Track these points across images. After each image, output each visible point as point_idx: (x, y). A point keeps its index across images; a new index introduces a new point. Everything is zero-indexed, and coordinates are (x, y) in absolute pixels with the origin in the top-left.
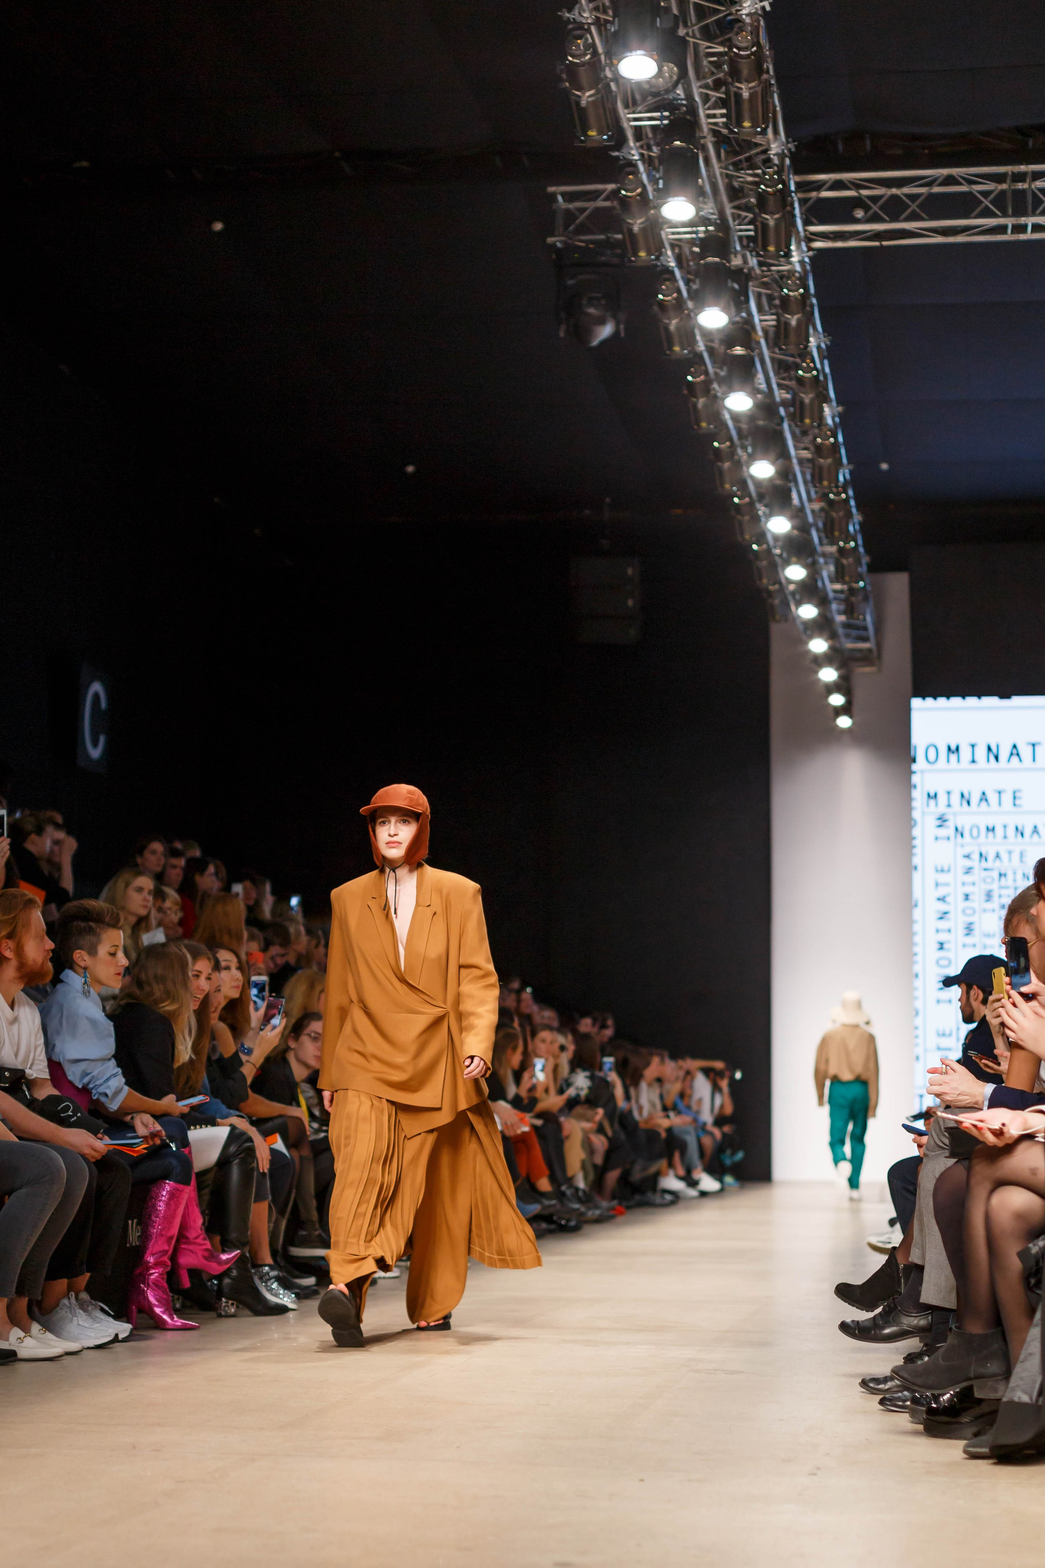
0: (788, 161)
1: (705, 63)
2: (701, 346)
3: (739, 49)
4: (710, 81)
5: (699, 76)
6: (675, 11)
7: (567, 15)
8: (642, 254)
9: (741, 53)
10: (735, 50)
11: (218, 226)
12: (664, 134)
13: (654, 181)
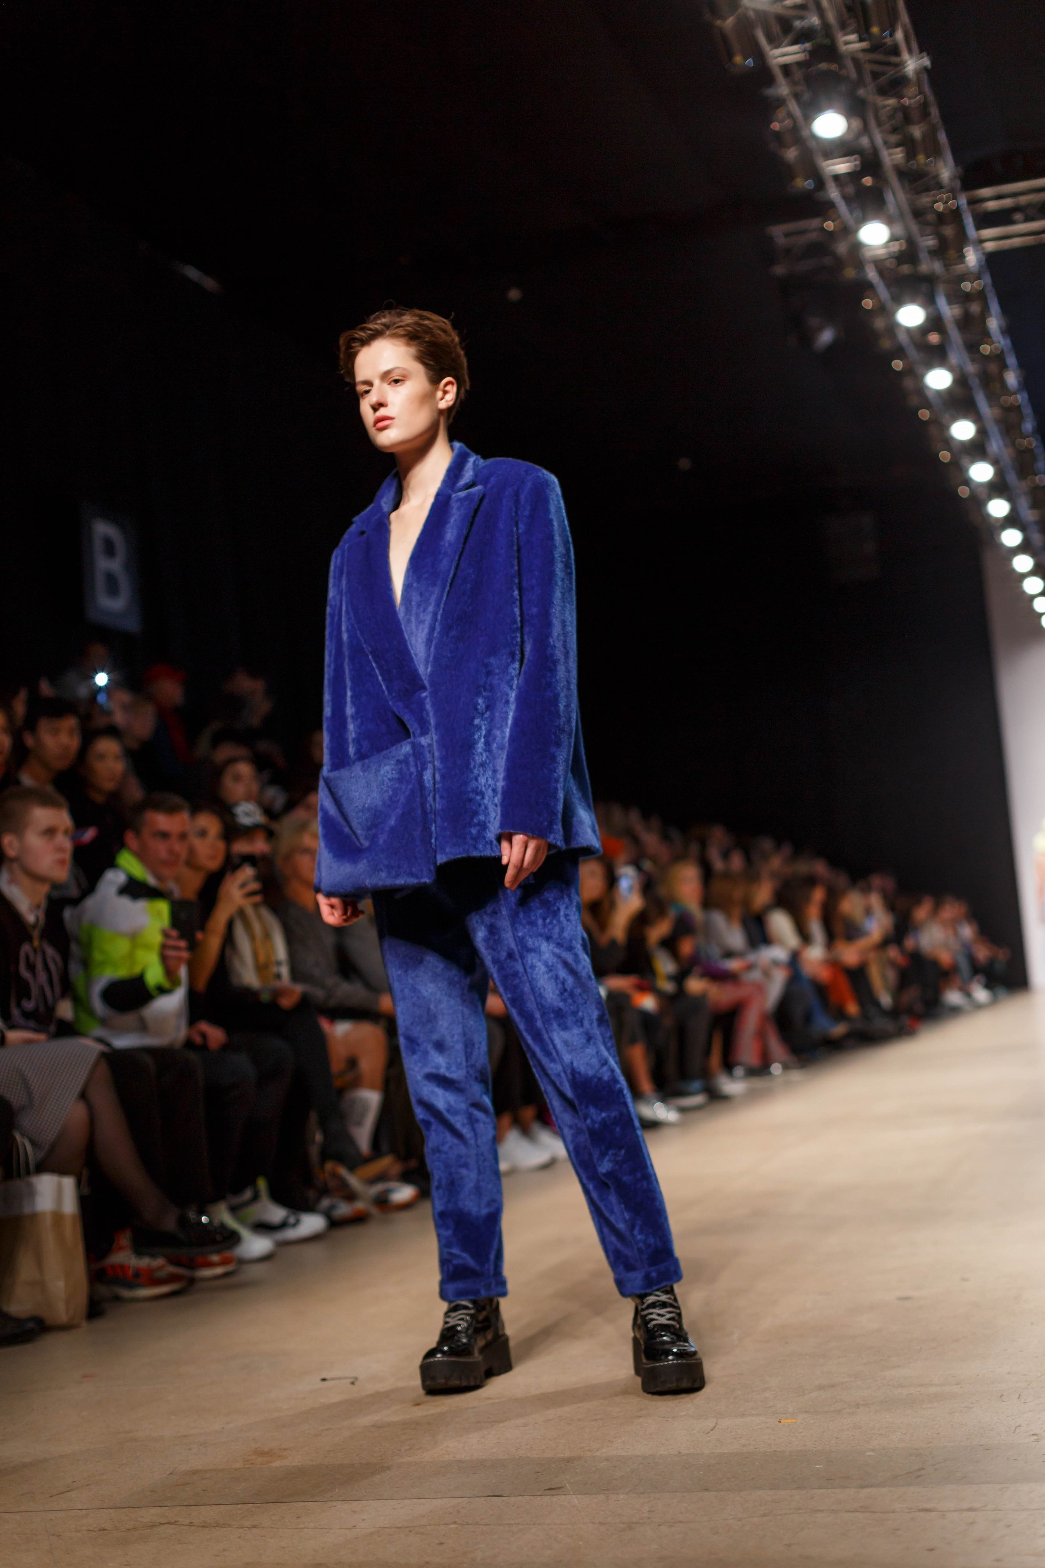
0: (958, 184)
1: (884, 114)
2: (903, 338)
3: (910, 98)
4: (887, 126)
5: (879, 124)
6: (853, 75)
7: (770, 92)
8: (850, 273)
9: (913, 101)
10: (906, 101)
11: (514, 294)
12: (854, 176)
13: (851, 212)
